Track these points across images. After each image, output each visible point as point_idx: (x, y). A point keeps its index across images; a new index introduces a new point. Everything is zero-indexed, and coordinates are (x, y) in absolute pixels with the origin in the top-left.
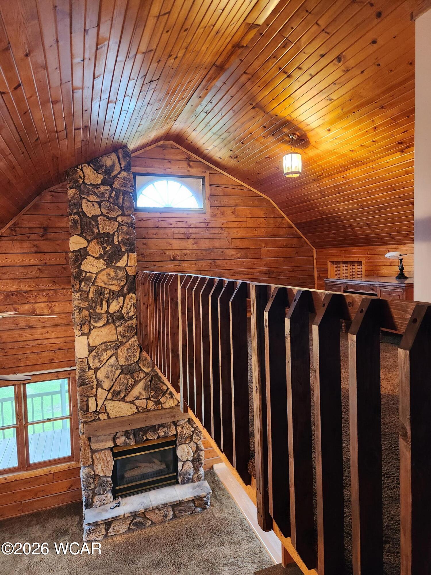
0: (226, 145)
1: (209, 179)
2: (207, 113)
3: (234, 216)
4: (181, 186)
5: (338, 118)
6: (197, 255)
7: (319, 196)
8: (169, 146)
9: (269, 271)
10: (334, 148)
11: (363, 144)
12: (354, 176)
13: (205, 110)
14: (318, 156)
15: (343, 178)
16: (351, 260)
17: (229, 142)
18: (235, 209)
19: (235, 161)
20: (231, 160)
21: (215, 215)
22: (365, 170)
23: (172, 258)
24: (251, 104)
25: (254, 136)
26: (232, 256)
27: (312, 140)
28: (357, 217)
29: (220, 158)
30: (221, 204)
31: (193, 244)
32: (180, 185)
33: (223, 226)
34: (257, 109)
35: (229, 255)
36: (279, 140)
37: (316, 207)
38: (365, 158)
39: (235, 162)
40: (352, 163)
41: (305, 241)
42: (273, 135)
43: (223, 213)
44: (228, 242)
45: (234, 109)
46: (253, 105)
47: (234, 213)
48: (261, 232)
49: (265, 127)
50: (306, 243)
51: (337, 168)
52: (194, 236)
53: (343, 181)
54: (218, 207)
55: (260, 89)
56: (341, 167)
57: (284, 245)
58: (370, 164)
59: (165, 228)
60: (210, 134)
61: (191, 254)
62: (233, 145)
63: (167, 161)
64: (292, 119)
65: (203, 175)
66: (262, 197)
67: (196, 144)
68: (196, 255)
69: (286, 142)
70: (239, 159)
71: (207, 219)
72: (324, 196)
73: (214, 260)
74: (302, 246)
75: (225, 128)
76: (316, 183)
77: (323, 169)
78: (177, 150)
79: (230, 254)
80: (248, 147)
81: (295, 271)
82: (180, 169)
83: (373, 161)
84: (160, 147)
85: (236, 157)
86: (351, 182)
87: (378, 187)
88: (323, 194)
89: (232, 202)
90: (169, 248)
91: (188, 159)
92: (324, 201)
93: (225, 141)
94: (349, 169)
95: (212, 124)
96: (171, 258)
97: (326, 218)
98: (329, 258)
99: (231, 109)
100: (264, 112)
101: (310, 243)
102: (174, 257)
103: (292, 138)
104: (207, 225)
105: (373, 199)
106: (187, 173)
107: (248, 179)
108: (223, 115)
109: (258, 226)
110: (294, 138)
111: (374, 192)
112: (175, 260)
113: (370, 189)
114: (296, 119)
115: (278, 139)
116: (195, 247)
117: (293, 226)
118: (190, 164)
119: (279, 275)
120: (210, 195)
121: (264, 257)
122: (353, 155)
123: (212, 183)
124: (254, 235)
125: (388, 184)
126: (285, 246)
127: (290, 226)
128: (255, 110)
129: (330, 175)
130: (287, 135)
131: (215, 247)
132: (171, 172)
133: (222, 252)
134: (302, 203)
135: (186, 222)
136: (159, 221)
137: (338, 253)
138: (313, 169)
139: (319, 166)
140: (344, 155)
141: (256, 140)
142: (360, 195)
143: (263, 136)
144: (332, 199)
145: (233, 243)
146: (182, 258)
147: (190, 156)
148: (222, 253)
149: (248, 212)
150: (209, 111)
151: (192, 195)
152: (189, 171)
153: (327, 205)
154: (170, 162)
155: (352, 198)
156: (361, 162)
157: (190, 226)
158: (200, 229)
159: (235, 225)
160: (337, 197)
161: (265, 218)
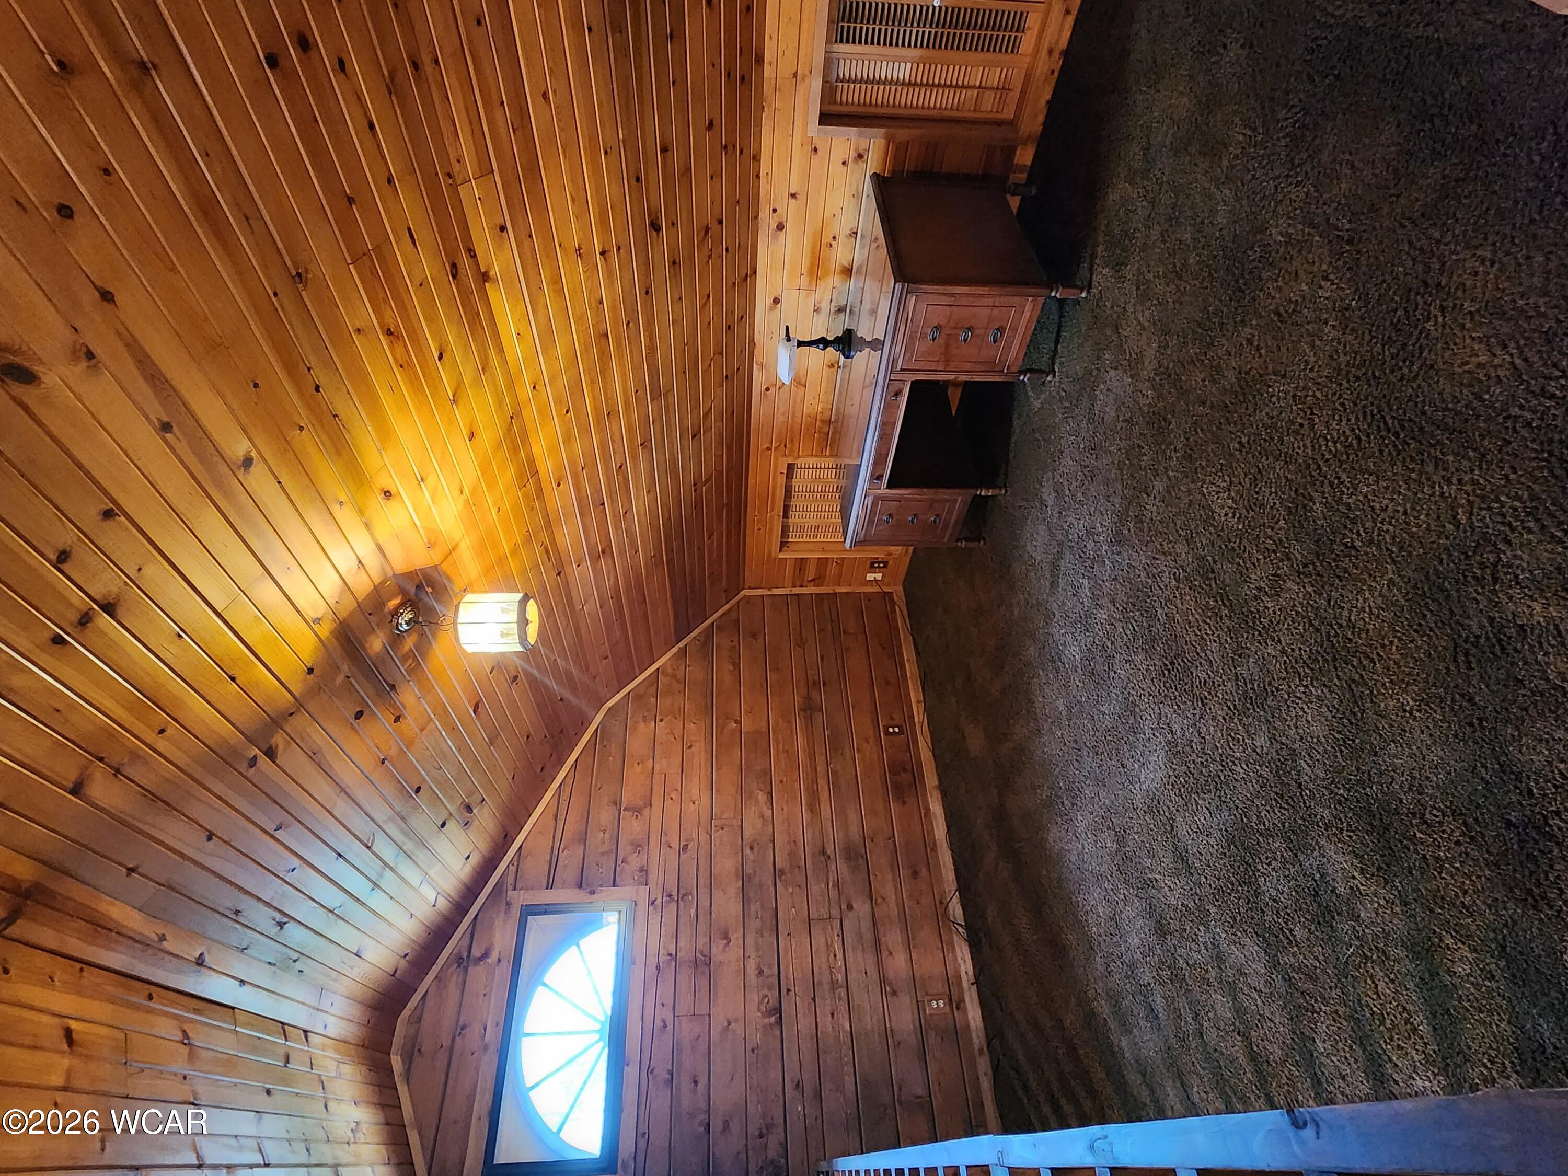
0: (423, 844)
1: (531, 892)
2: (286, 920)
3: (646, 812)
4: (545, 985)
5: (339, 453)
6: (762, 930)
7: (607, 566)
8: (412, 1031)
9: (805, 711)
10: (457, 493)
11: (451, 395)
12: (553, 449)
13: (273, 931)
14: (481, 548)
15: (559, 485)
16: (780, 493)
17: (410, 833)
18: (625, 809)
19: (480, 810)
20: (476, 823)
21: (641, 870)
22: (540, 413)
23: (772, 1019)
24: (253, 762)
25: (393, 752)
26: (762, 816)
27: (422, 559)
28: (674, 462)
29: (469, 857)
30: (610, 851)
31: (728, 943)
32: (540, 990)
33: (675, 844)
34: (278, 739)
35: (760, 826)
36: (416, 670)
37: (638, 576)
38: (500, 403)
39: (486, 810)
40: (515, 450)
41: (724, 614)
42: (393, 687)
43: (637, 847)
44: (723, 829)
45: (270, 827)
46: (255, 757)
47: (636, 811)
48: (695, 731)
49: (359, 715)
50: (729, 611)
51: (526, 496)
52: (702, 941)
53: (569, 486)
54: (619, 862)
55: (173, 728)
56: (524, 486)
57: (731, 668)
58: (521, 396)
59: (676, 1049)
60: (377, 901)
61: (757, 950)
62: (423, 822)
63: (458, 1039)
64: (331, 615)
65: (516, 911)
66: (597, 729)
67: (415, 942)
68: (760, 932)
69: (423, 647)
70: (476, 798)
71: (652, 898)
72: (607, 551)
73: (777, 873)
74: (737, 622)
75: (355, 850)
76: (568, 570)
77: (528, 540)
78: (427, 1002)
79: (759, 823)
80: (434, 772)
81: (802, 643)
82: (491, 991)
83: (511, 384)
84: (411, 1062)
85: (469, 809)
86: (572, 463)
87: (592, 382)
88: (603, 552)
89: (604, 815)
90: (740, 1032)
91: (462, 961)
92: (622, 552)
93: (408, 846)
94: (532, 461)
95: (331, 897)
96: (771, 1025)
97: (669, 550)
98: (770, 553)
99: (272, 837)
100: (291, 714)
101: (727, 603)
102: (769, 1014)
103: (407, 623)
104: (670, 896)
105: (627, 405)
106: (506, 968)
107: (542, 769)
108: (296, 862)
109: (679, 740)
110: (408, 616)
111: (606, 401)
112: (778, 1010)
113: (597, 409)
114: (332, 602)
115: (410, 671)
116: (736, 937)
117: (681, 644)
118: (478, 955)
119: (814, 683)
120: (580, 886)
121: (764, 724)
122: (486, 438)
123: (545, 882)
124: (703, 752)
125: (586, 349)
126: (737, 666)
127: (683, 651)
128: (280, 747)
129: (548, 523)
130: (397, 638)
131: (737, 870)
132: (497, 1024)
133: (751, 848)
134: (622, 614)
135: (658, 968)
136: (650, 1071)
137: (759, 529)
138: (524, 572)
139: (515, 551)
140: (485, 467)
141: (409, 744)
142: (613, 441)
143: (397, 719)
144: (617, 527)
145: (726, 815)
146: (772, 983)
147: (452, 957)
148: (756, 849)
149: (638, 769)
150: (278, 916)
151: (575, 947)
152: (499, 960)
153: (633, 544)
154: (463, 1028)
155: (621, 467)
156: (512, 418)
157: (670, 955)
158: (681, 920)
159: (673, 808)
160: (613, 511)
161: (658, 720)
